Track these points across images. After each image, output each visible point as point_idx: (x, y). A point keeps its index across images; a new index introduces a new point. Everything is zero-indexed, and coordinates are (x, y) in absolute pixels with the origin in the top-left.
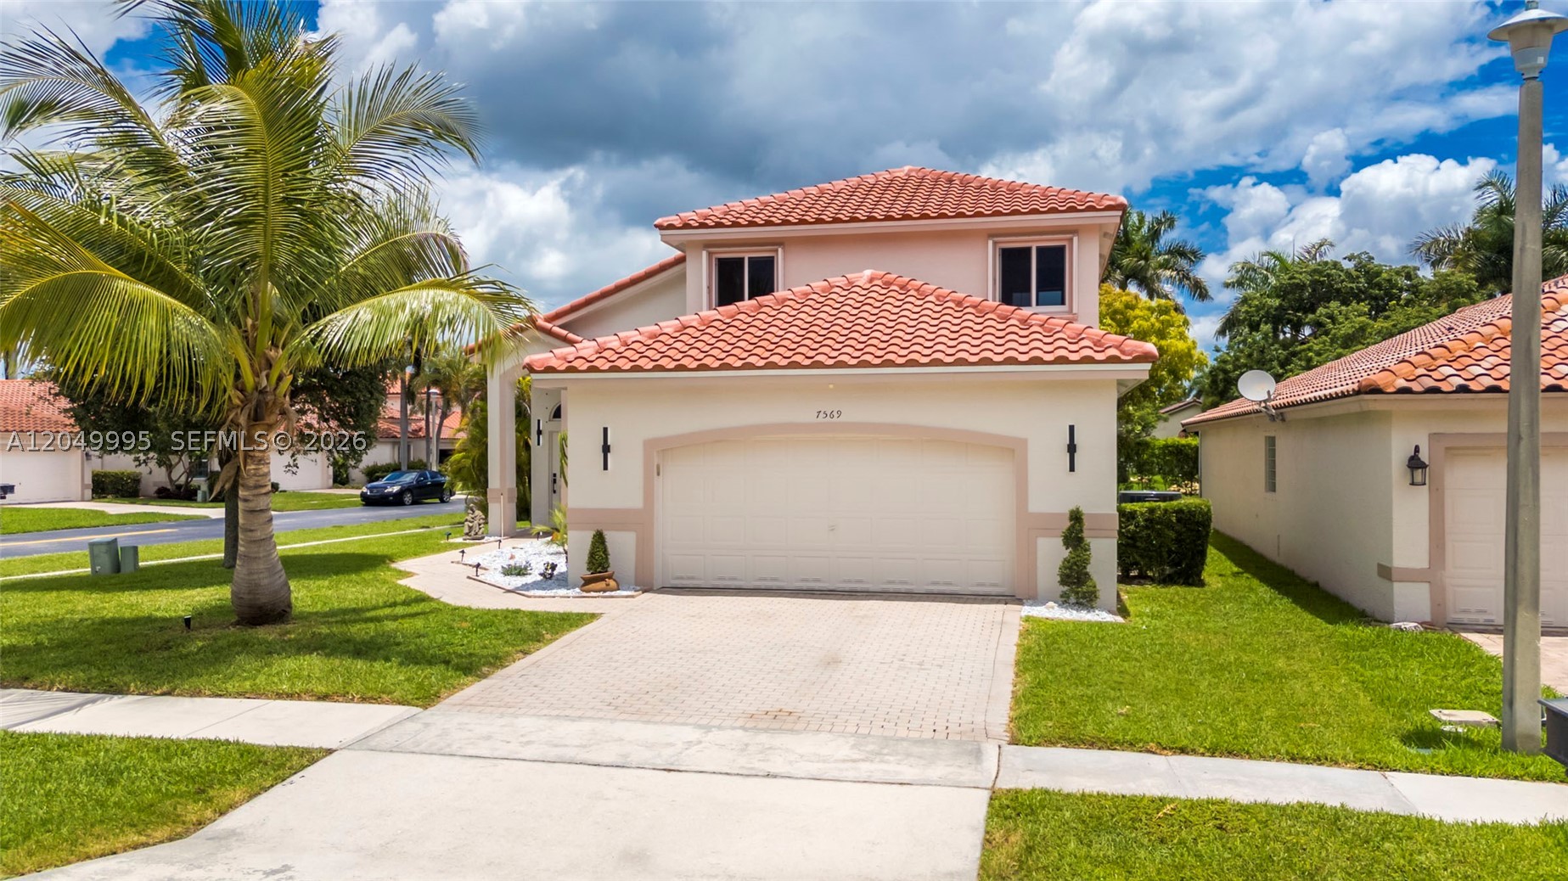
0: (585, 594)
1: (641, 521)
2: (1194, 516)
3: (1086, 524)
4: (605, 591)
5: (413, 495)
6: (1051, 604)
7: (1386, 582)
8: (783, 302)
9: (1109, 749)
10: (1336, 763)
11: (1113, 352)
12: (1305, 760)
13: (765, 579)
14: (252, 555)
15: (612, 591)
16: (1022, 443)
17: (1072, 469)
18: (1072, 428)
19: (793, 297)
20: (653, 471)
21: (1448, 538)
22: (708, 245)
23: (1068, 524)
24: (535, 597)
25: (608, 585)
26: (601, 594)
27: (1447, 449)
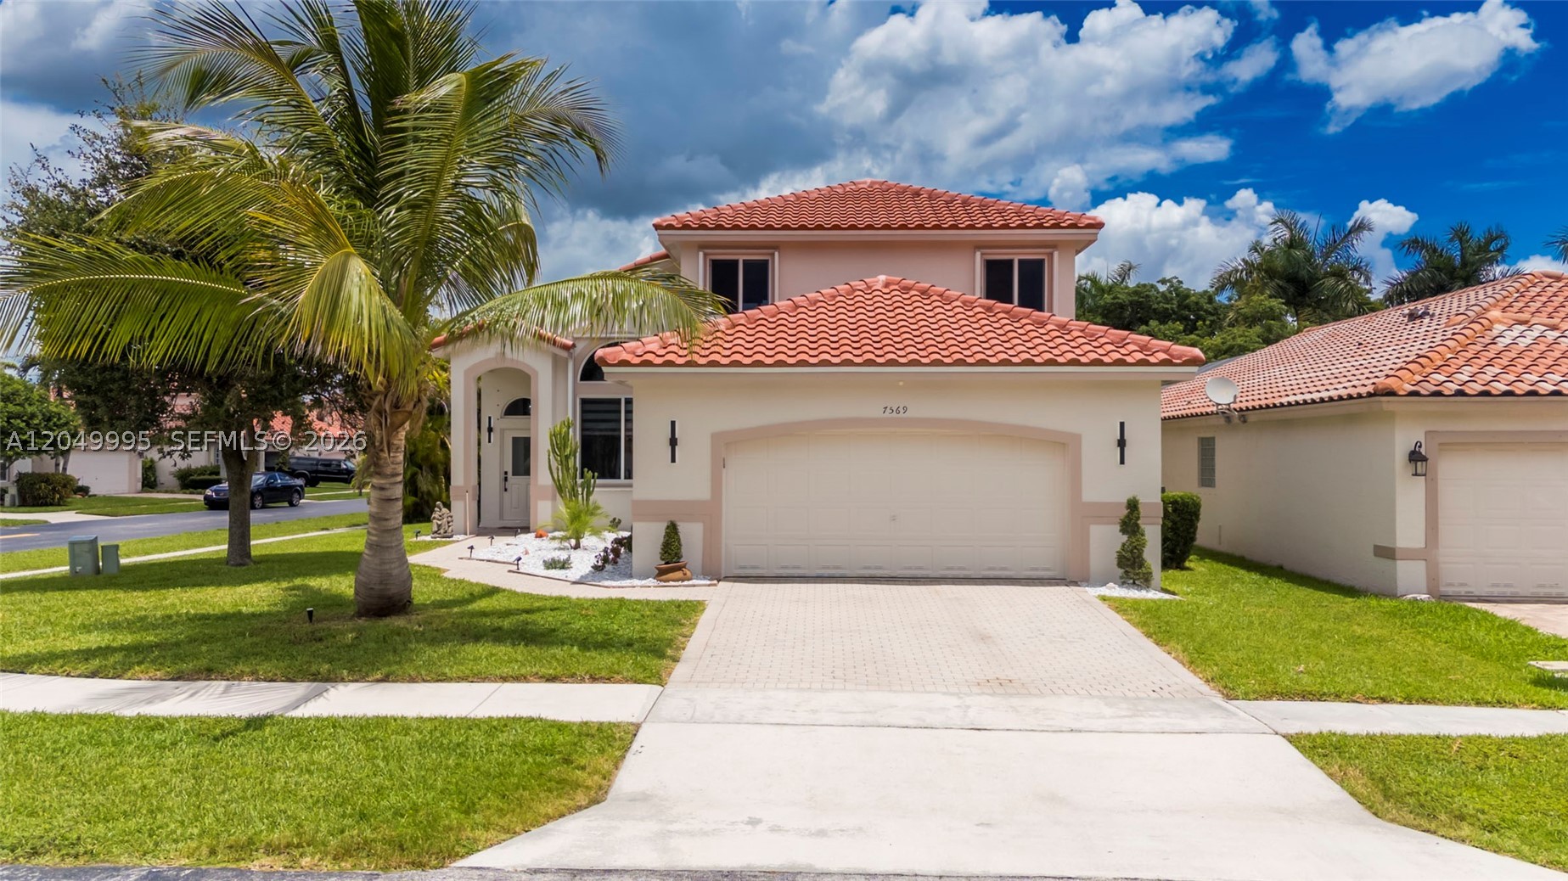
0: (663, 584)
1: (709, 512)
2: (1187, 507)
3: (1141, 509)
4: (683, 581)
5: (263, 498)
6: (1111, 584)
7: (1389, 562)
8: (815, 304)
9: (1319, 700)
10: (1515, 706)
11: (1162, 356)
12: (1487, 703)
13: (828, 568)
14: (386, 545)
15: (689, 580)
16: (1077, 439)
17: (1122, 462)
18: (1122, 424)
19: (822, 299)
20: (719, 464)
21: (1440, 521)
22: (702, 246)
23: (1126, 512)
24: (614, 587)
25: (685, 574)
26: (680, 583)
27: (1440, 444)
